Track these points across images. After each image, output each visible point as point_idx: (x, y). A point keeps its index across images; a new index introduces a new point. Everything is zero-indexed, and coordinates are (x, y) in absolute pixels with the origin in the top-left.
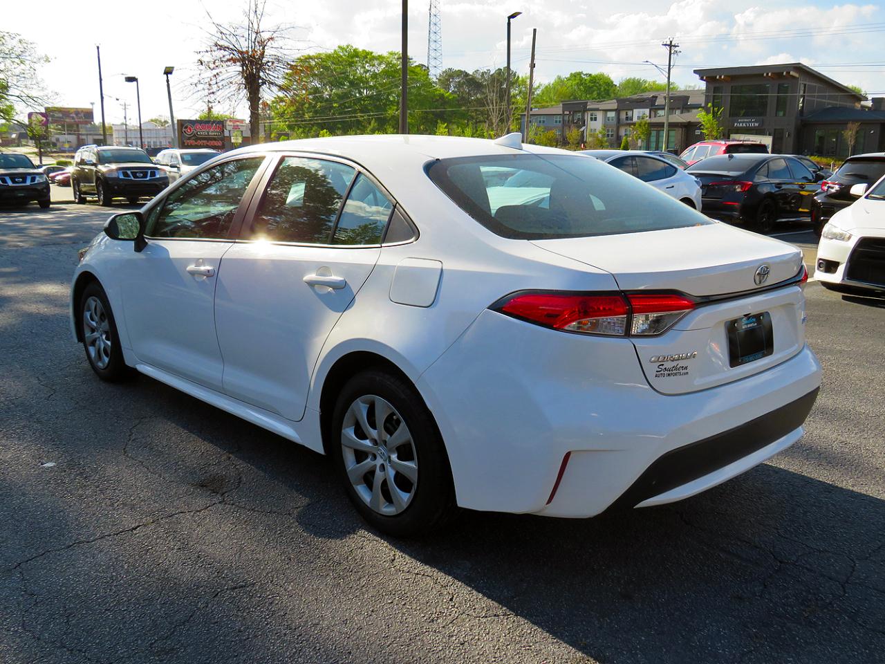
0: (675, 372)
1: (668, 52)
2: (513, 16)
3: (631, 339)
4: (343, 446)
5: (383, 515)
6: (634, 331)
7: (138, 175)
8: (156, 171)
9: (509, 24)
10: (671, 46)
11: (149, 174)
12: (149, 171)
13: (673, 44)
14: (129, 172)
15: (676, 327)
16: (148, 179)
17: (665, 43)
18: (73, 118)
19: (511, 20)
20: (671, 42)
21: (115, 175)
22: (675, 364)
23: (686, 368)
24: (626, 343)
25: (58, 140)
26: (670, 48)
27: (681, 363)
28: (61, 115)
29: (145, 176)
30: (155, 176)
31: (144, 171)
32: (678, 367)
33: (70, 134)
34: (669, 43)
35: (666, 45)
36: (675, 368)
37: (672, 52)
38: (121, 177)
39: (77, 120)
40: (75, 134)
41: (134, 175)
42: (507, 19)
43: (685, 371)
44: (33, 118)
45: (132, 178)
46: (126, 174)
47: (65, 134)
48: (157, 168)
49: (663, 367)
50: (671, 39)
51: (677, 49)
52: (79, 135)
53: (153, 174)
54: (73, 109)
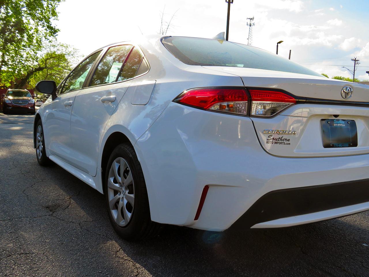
0: (280, 141)
1: (354, 63)
2: (280, 43)
3: (251, 118)
4: (108, 188)
5: (120, 226)
6: (253, 113)
9: (277, 46)
10: (355, 60)
13: (356, 60)
15: (282, 114)
17: (352, 59)
19: (279, 44)
20: (355, 59)
22: (280, 136)
23: (289, 140)
24: (248, 119)
26: (355, 62)
27: (285, 137)
32: (283, 138)
34: (354, 59)
35: (353, 60)
36: (281, 139)
37: (356, 63)
42: (277, 44)
43: (288, 142)
49: (272, 137)
50: (355, 58)
51: (358, 62)
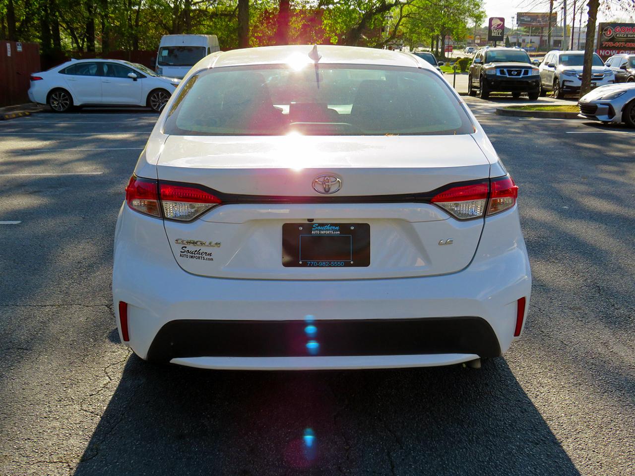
0: (198, 255)
6: (167, 215)
7: (512, 73)
8: (529, 70)
11: (523, 73)
12: (523, 70)
14: (505, 70)
15: (202, 218)
16: (521, 77)
18: (539, 22)
21: (493, 72)
22: (197, 248)
23: (210, 254)
25: (524, 41)
27: (204, 249)
28: (529, 19)
29: (519, 74)
30: (528, 74)
31: (519, 70)
32: (201, 251)
33: (535, 36)
36: (198, 252)
38: (498, 74)
39: (542, 23)
40: (539, 36)
41: (510, 73)
43: (209, 257)
44: (493, 22)
45: (508, 76)
46: (502, 72)
47: (529, 35)
48: (530, 68)
49: (186, 249)
52: (542, 36)
53: (526, 73)
54: (541, 13)
